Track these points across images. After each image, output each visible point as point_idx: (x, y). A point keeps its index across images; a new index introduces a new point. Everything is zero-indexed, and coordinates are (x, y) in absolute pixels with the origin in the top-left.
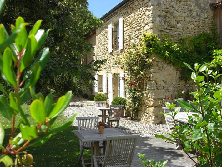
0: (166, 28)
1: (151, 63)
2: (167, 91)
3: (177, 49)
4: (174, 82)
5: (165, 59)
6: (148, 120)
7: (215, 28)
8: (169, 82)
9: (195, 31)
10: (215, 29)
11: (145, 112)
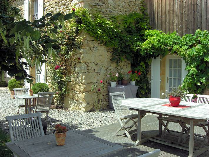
0: (98, 4)
1: (82, 42)
2: (98, 74)
3: (111, 26)
4: (105, 64)
5: (97, 38)
6: (78, 108)
7: (145, 8)
8: (100, 64)
9: (126, 10)
10: (145, 10)
11: (73, 99)
